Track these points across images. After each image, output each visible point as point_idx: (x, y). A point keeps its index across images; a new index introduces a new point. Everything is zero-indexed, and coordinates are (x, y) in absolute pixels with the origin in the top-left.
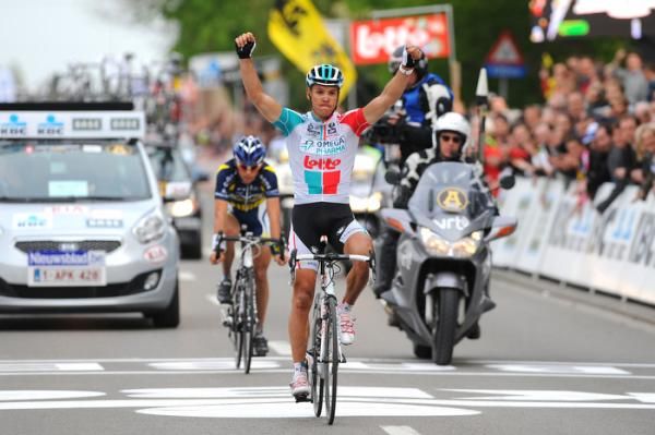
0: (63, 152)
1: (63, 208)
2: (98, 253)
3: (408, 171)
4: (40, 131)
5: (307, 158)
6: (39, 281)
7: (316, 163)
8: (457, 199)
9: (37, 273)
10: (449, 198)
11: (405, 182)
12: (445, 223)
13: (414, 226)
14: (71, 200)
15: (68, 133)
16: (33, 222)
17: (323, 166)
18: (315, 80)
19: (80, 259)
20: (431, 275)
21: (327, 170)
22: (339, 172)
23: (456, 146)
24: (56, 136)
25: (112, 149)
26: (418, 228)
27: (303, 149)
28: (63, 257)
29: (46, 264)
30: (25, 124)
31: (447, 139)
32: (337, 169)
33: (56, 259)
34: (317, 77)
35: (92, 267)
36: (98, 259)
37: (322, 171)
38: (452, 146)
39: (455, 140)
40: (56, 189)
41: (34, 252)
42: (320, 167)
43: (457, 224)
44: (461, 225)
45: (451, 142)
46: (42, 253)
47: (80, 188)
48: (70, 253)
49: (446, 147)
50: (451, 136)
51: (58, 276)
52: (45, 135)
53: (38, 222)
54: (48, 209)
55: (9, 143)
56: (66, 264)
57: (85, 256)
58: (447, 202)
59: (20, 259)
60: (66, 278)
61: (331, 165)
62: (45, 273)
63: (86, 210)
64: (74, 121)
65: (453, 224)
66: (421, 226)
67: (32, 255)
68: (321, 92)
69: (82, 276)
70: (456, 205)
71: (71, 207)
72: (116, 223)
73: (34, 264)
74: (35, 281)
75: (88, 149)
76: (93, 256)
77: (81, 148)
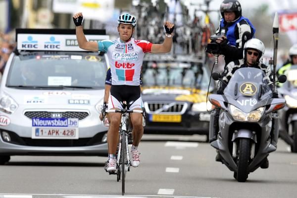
0: (59, 59)
1: (55, 92)
2: (73, 120)
3: (228, 72)
4: (45, 46)
5: (116, 62)
6: (38, 136)
7: (121, 65)
8: (250, 88)
9: (37, 131)
10: (246, 88)
11: (225, 78)
12: (243, 103)
13: (226, 104)
14: (61, 88)
15: (63, 48)
16: (36, 100)
17: (125, 66)
18: (121, 21)
19: (63, 123)
20: (236, 131)
21: (127, 69)
22: (134, 70)
23: (256, 58)
24: (55, 49)
25: (89, 58)
26: (229, 105)
27: (114, 58)
28: (52, 121)
29: (43, 126)
30: (36, 42)
31: (250, 53)
32: (133, 68)
33: (49, 123)
34: (122, 20)
35: (70, 128)
36: (74, 123)
37: (125, 69)
38: (253, 58)
39: (255, 54)
40: (52, 81)
41: (36, 118)
42: (124, 67)
43: (251, 103)
44: (252, 104)
45: (252, 55)
46: (40, 119)
47: (67, 81)
48: (57, 119)
49: (250, 58)
50: (253, 51)
51: (49, 133)
52: (49, 49)
53: (39, 101)
54: (46, 93)
55: (27, 53)
56: (55, 126)
57: (66, 121)
58: (245, 90)
59: (28, 122)
60: (54, 134)
61: (129, 66)
62: (42, 131)
63: (69, 94)
64: (67, 40)
65: (248, 103)
66: (230, 104)
67: (34, 120)
68: (123, 28)
69: (64, 133)
70: (250, 92)
71: (60, 92)
72: (86, 102)
73: (35, 125)
74: (36, 136)
75: (73, 57)
76: (70, 121)
77: (70, 57)
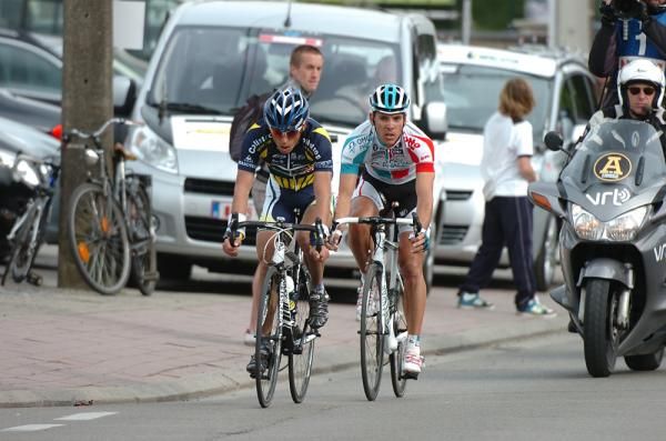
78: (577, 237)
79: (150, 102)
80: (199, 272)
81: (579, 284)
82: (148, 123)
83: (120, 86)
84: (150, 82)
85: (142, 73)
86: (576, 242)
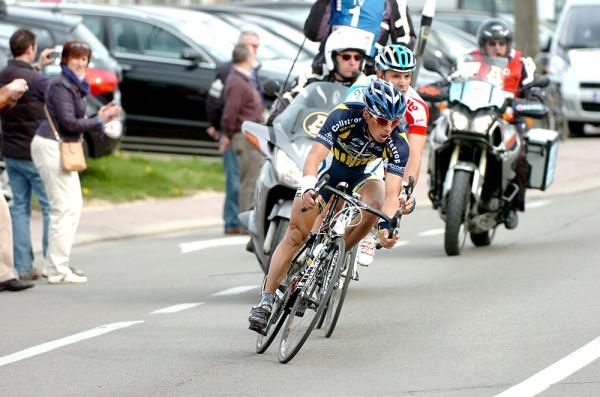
78: (277, 178)
79: (559, 45)
80: (589, 129)
81: (270, 218)
82: (559, 54)
83: (543, 38)
84: (559, 35)
85: (554, 30)
86: (275, 183)
